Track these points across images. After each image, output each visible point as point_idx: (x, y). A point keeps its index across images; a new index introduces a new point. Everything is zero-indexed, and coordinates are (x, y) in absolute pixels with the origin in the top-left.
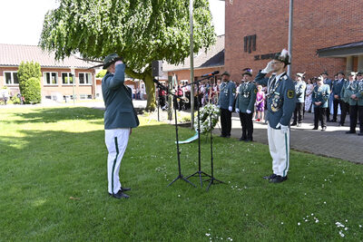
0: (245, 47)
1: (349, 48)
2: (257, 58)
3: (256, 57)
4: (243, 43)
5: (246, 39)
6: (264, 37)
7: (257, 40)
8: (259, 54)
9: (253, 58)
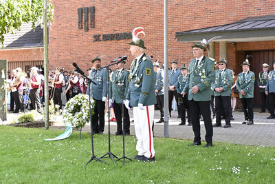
0: (80, 22)
1: (210, 32)
2: (97, 38)
3: (95, 37)
4: (77, 17)
5: (81, 11)
6: (106, 10)
7: (97, 14)
8: (99, 32)
9: (91, 38)
